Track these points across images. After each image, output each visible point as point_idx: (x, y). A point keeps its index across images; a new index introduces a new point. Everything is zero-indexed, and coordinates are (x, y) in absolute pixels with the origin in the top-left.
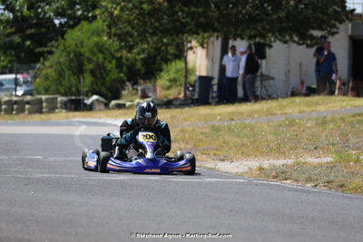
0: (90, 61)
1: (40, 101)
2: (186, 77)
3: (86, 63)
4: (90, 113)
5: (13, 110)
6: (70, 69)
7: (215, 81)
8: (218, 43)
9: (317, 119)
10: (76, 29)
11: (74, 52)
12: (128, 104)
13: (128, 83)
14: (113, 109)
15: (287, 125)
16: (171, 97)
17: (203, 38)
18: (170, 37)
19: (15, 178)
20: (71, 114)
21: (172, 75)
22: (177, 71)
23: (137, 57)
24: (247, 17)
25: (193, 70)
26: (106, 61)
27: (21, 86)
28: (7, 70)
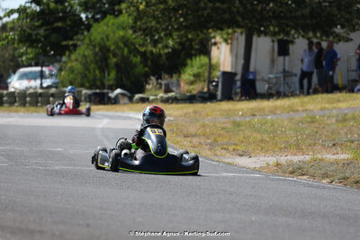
0: (115, 56)
2: (210, 73)
3: (111, 55)
4: (114, 106)
5: (37, 102)
6: (96, 63)
7: (238, 77)
8: (242, 39)
9: (338, 116)
10: (102, 23)
11: (99, 45)
12: (151, 98)
13: (152, 78)
14: (137, 103)
15: (309, 122)
16: (194, 92)
17: (228, 34)
18: (193, 33)
20: (95, 107)
21: (196, 71)
22: (202, 66)
23: (162, 52)
24: (271, 14)
25: (217, 66)
26: (132, 55)
27: (46, 78)
28: (33, 63)
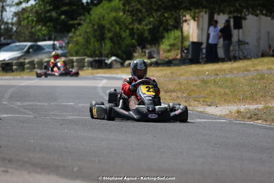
0: (109, 31)
1: (72, 62)
2: (182, 43)
3: (107, 32)
4: (110, 70)
6: (95, 37)
7: (204, 46)
8: (206, 17)
10: (99, 7)
11: (98, 24)
13: (138, 48)
14: (127, 67)
15: (259, 79)
16: (171, 58)
17: (195, 13)
18: (169, 13)
19: (54, 120)
20: (95, 71)
21: (172, 41)
22: (175, 38)
23: (145, 27)
25: (188, 37)
26: (122, 31)
27: (57, 50)
28: (47, 38)
